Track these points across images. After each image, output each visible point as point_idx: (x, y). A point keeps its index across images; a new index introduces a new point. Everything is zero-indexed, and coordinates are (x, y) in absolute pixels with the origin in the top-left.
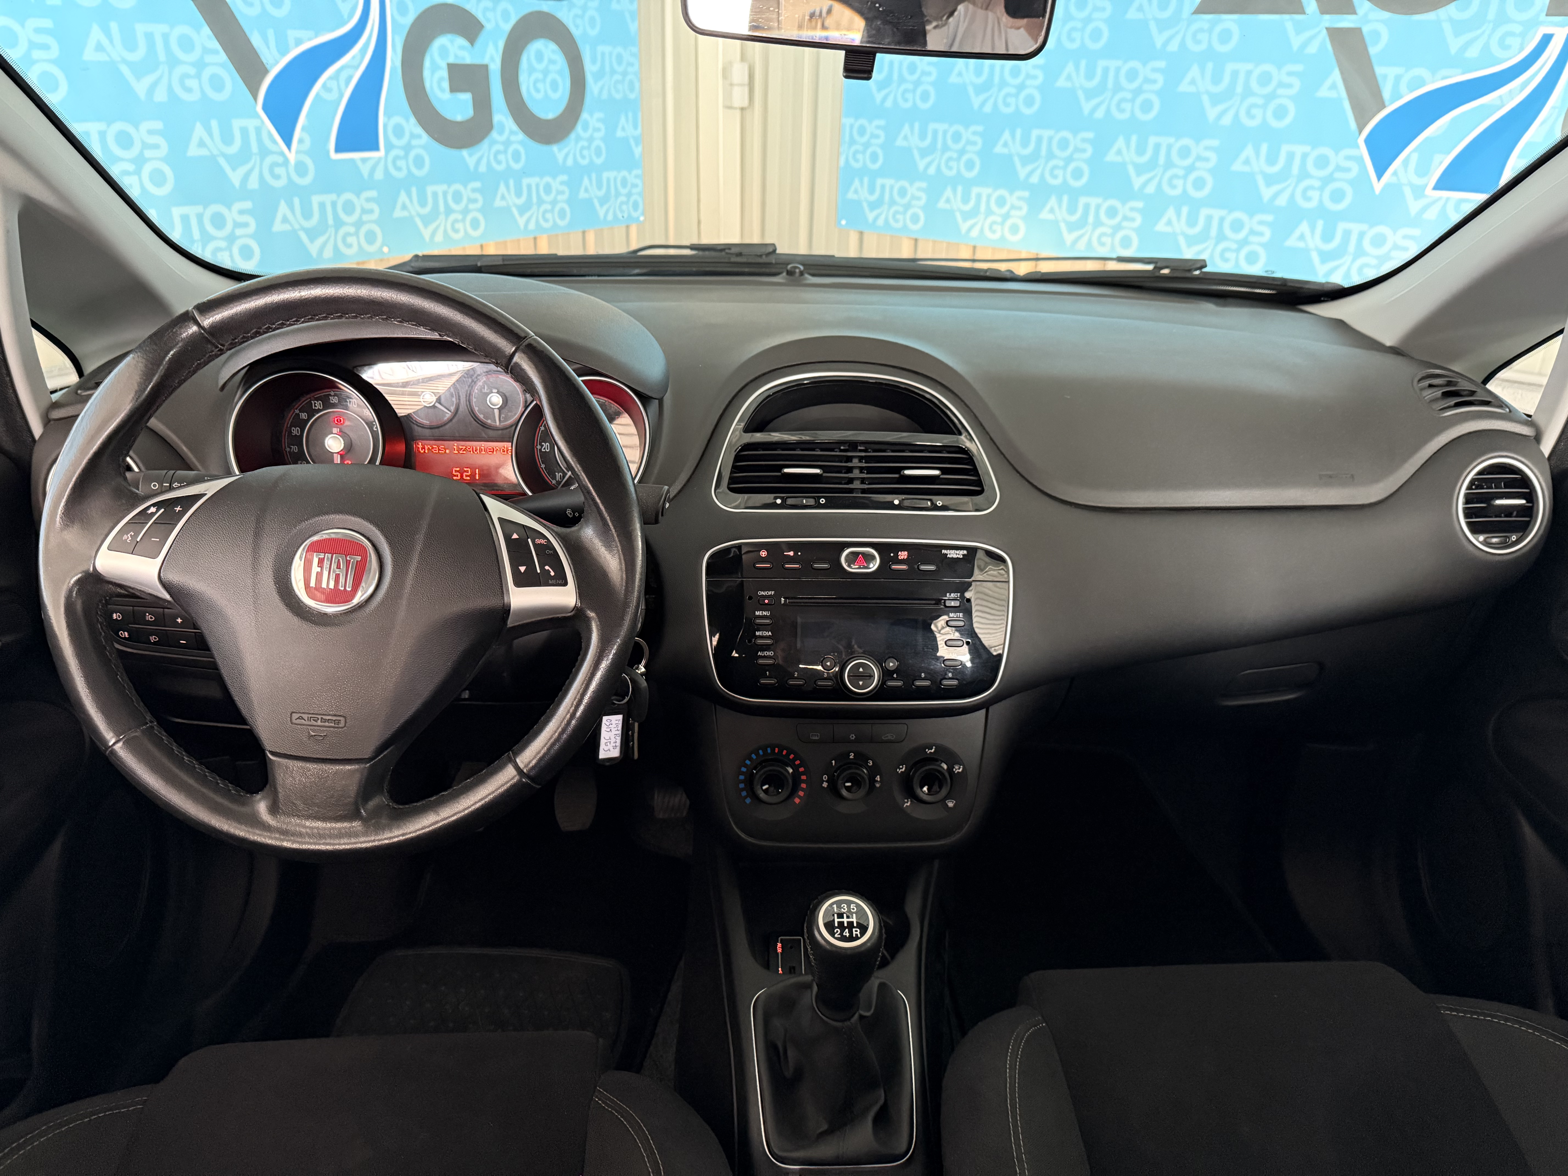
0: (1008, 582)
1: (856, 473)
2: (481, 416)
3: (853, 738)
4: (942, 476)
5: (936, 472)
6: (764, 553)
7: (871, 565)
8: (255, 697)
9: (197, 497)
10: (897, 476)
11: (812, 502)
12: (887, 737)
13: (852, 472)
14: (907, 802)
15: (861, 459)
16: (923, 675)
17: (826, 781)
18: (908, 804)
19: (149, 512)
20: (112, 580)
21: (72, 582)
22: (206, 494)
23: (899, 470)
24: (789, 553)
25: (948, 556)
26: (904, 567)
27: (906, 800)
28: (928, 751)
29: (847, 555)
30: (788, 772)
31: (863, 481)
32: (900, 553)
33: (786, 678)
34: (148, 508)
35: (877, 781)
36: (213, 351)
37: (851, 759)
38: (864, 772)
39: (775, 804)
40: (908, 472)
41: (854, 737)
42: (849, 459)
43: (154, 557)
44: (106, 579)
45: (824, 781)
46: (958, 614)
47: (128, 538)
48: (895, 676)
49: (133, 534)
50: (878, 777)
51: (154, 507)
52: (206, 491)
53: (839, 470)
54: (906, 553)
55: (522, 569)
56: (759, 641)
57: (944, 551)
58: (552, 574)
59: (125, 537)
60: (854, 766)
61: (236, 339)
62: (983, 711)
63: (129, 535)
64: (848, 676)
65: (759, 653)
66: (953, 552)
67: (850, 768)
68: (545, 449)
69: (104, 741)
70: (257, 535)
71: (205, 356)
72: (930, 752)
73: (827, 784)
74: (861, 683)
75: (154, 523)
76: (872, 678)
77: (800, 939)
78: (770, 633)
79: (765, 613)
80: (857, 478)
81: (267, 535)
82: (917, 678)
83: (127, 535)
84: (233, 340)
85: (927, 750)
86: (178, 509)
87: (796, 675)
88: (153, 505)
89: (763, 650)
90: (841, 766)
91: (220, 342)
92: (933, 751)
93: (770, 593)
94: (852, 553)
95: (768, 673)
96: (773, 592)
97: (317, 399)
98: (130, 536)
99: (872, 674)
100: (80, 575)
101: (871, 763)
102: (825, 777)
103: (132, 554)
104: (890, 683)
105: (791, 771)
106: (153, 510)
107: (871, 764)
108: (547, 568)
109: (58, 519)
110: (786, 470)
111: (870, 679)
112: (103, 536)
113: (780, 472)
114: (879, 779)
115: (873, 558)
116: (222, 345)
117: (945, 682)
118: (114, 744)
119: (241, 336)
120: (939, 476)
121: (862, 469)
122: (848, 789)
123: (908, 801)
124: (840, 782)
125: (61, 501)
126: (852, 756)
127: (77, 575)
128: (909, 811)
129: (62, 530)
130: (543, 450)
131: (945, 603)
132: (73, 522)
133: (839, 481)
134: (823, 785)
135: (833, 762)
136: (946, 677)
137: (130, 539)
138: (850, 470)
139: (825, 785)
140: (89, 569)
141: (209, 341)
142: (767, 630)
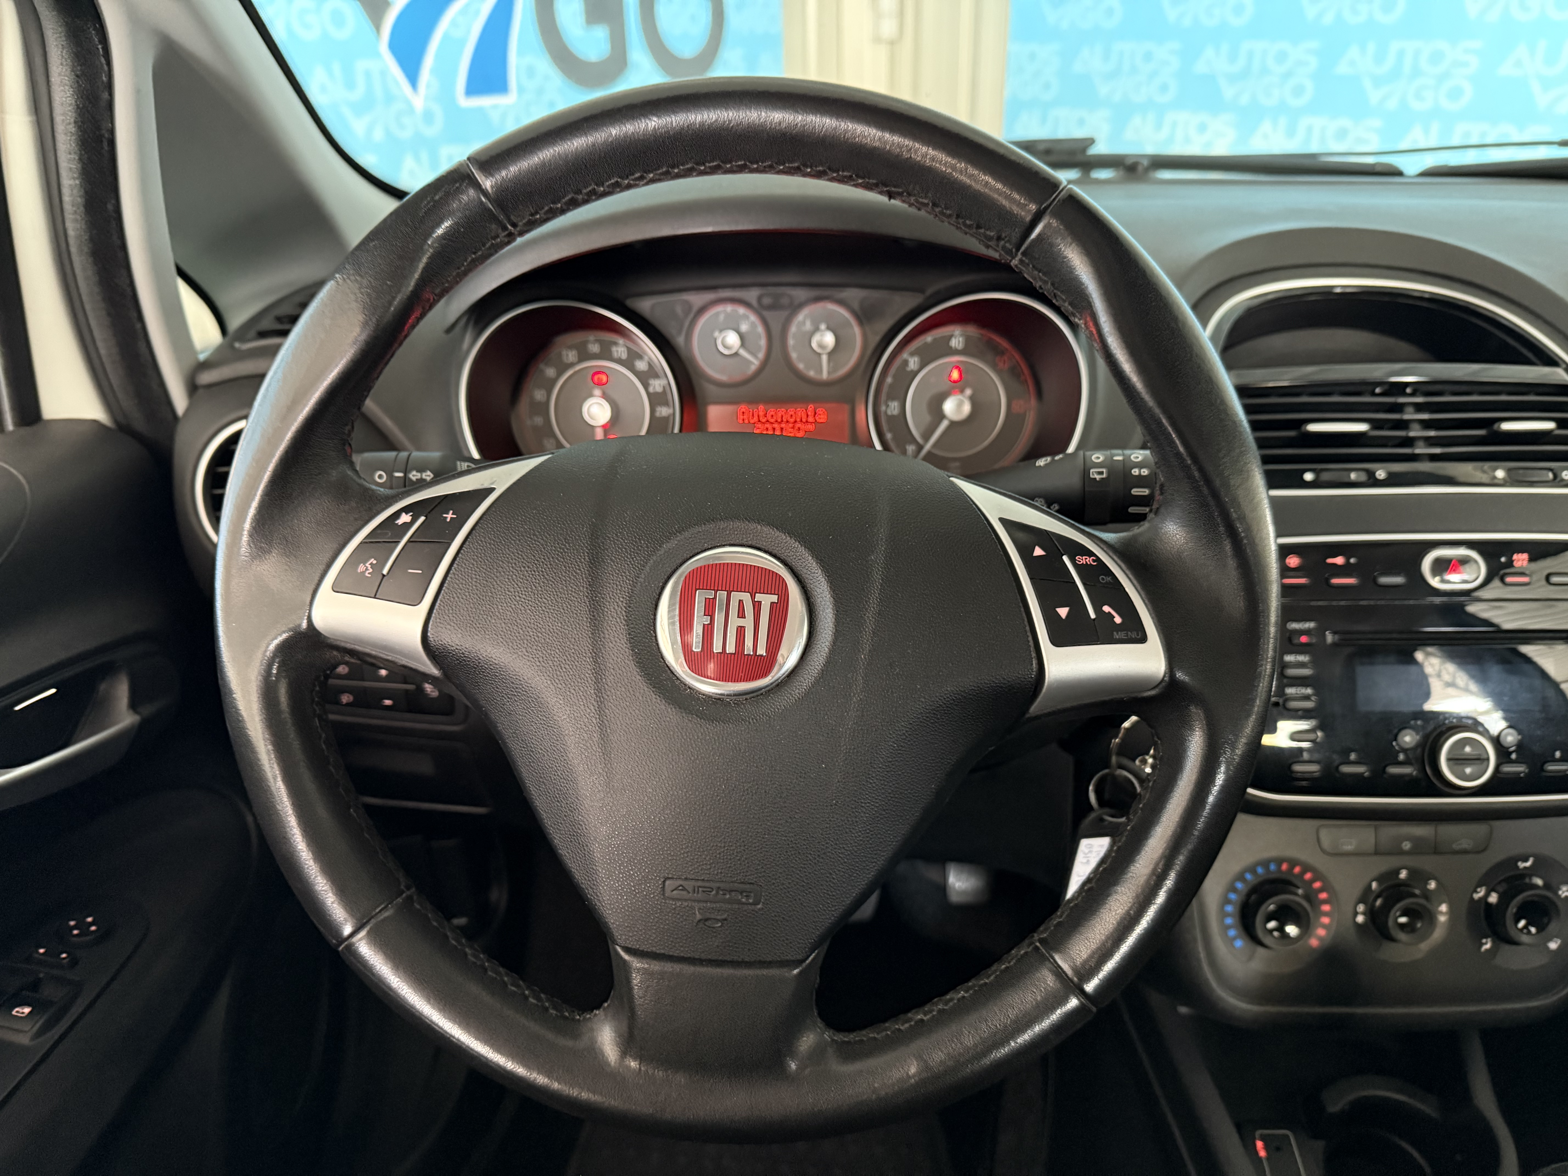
1: (1416, 430)
2: (801, 366)
3: (1408, 848)
4: (1557, 432)
5: (1550, 425)
6: (1291, 561)
7: (1472, 578)
8: (597, 852)
9: (483, 493)
10: (1488, 432)
12: (1461, 844)
13: (1411, 429)
14: (1486, 944)
15: (1415, 407)
16: (1558, 754)
17: (1363, 914)
18: (1488, 946)
19: (400, 521)
20: (338, 643)
21: (272, 647)
22: (493, 490)
23: (1489, 423)
24: (1335, 561)
26: (1526, 579)
27: (1486, 941)
28: (1522, 865)
29: (1433, 562)
31: (1428, 442)
32: (1515, 556)
33: (1337, 764)
34: (397, 515)
35: (1441, 913)
36: (498, 236)
37: (1402, 879)
40: (1507, 426)
41: (1409, 845)
42: (1397, 408)
43: (416, 602)
44: (329, 641)
45: (1359, 913)
47: (367, 569)
48: (1514, 756)
49: (375, 562)
50: (1444, 905)
51: (407, 513)
52: (492, 484)
53: (1392, 425)
54: (1526, 555)
55: (1063, 612)
56: (1293, 704)
58: (1118, 620)
59: (361, 568)
61: (537, 213)
63: (367, 565)
64: (1446, 760)
68: (891, 411)
69: (335, 930)
70: (595, 562)
71: (484, 245)
72: (1525, 868)
73: (1364, 917)
74: (1468, 771)
75: (409, 541)
76: (1485, 763)
78: (1309, 690)
79: (1300, 658)
80: (1420, 439)
81: (611, 560)
82: (1549, 759)
83: (364, 563)
84: (532, 215)
85: (1520, 863)
86: (449, 516)
87: (1352, 758)
88: (406, 509)
90: (1385, 890)
91: (512, 217)
92: (1528, 864)
94: (1440, 560)
96: (1312, 624)
97: (571, 348)
98: (369, 566)
99: (1485, 757)
100: (285, 636)
101: (1432, 885)
102: (1361, 908)
103: (375, 597)
104: (1507, 769)
106: (405, 518)
108: (1106, 609)
109: (245, 538)
110: (1310, 427)
111: (1481, 764)
112: (322, 567)
113: (1298, 430)
114: (1444, 910)
115: (1474, 563)
116: (514, 225)
118: (352, 935)
119: (546, 208)
120: (1554, 431)
121: (1427, 425)
122: (1402, 926)
123: (1488, 942)
124: (1391, 916)
125: (249, 507)
126: (1403, 874)
127: (280, 635)
129: (253, 557)
130: (889, 413)
132: (270, 543)
134: (1357, 920)
135: (1374, 884)
137: (371, 570)
138: (1407, 425)
139: (1360, 919)
140: (300, 626)
141: (493, 218)
142: (1306, 686)
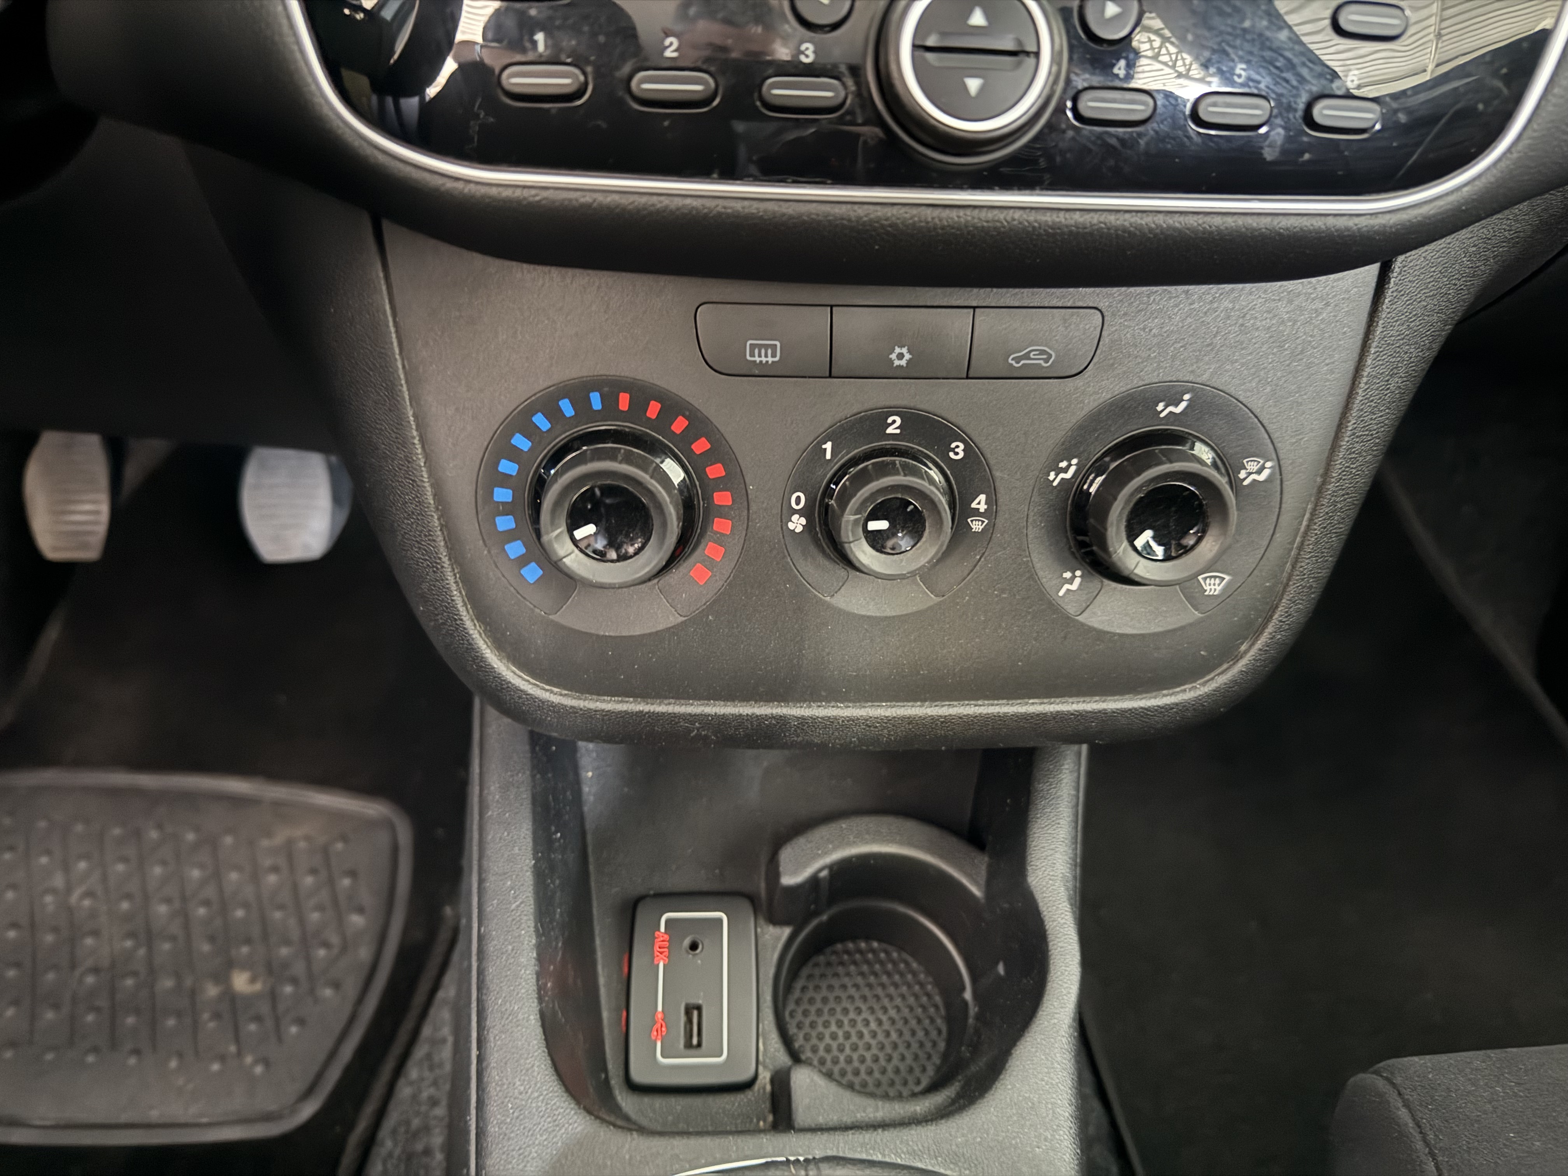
3: (903, 363)
12: (1027, 357)
14: (1071, 581)
17: (801, 513)
18: (1074, 586)
27: (1068, 575)
28: (1162, 411)
30: (665, 480)
33: (627, 69)
35: (976, 512)
37: (892, 436)
38: (931, 481)
39: (622, 586)
41: (907, 356)
45: (796, 512)
48: (1121, 69)
50: (982, 497)
60: (897, 460)
62: (1373, 269)
64: (918, 47)
67: (883, 470)
72: (1169, 414)
73: (803, 521)
74: (973, 85)
76: (1030, 63)
77: (720, 921)
85: (1160, 407)
87: (669, 53)
90: (854, 461)
92: (1177, 408)
95: (540, 37)
99: (1029, 45)
101: (958, 452)
102: (798, 500)
105: (675, 472)
107: (961, 455)
111: (1019, 65)
114: (983, 508)
122: (876, 541)
123: (1074, 577)
124: (849, 517)
126: (894, 426)
128: (1071, 609)
134: (791, 526)
135: (828, 446)
139: (797, 524)
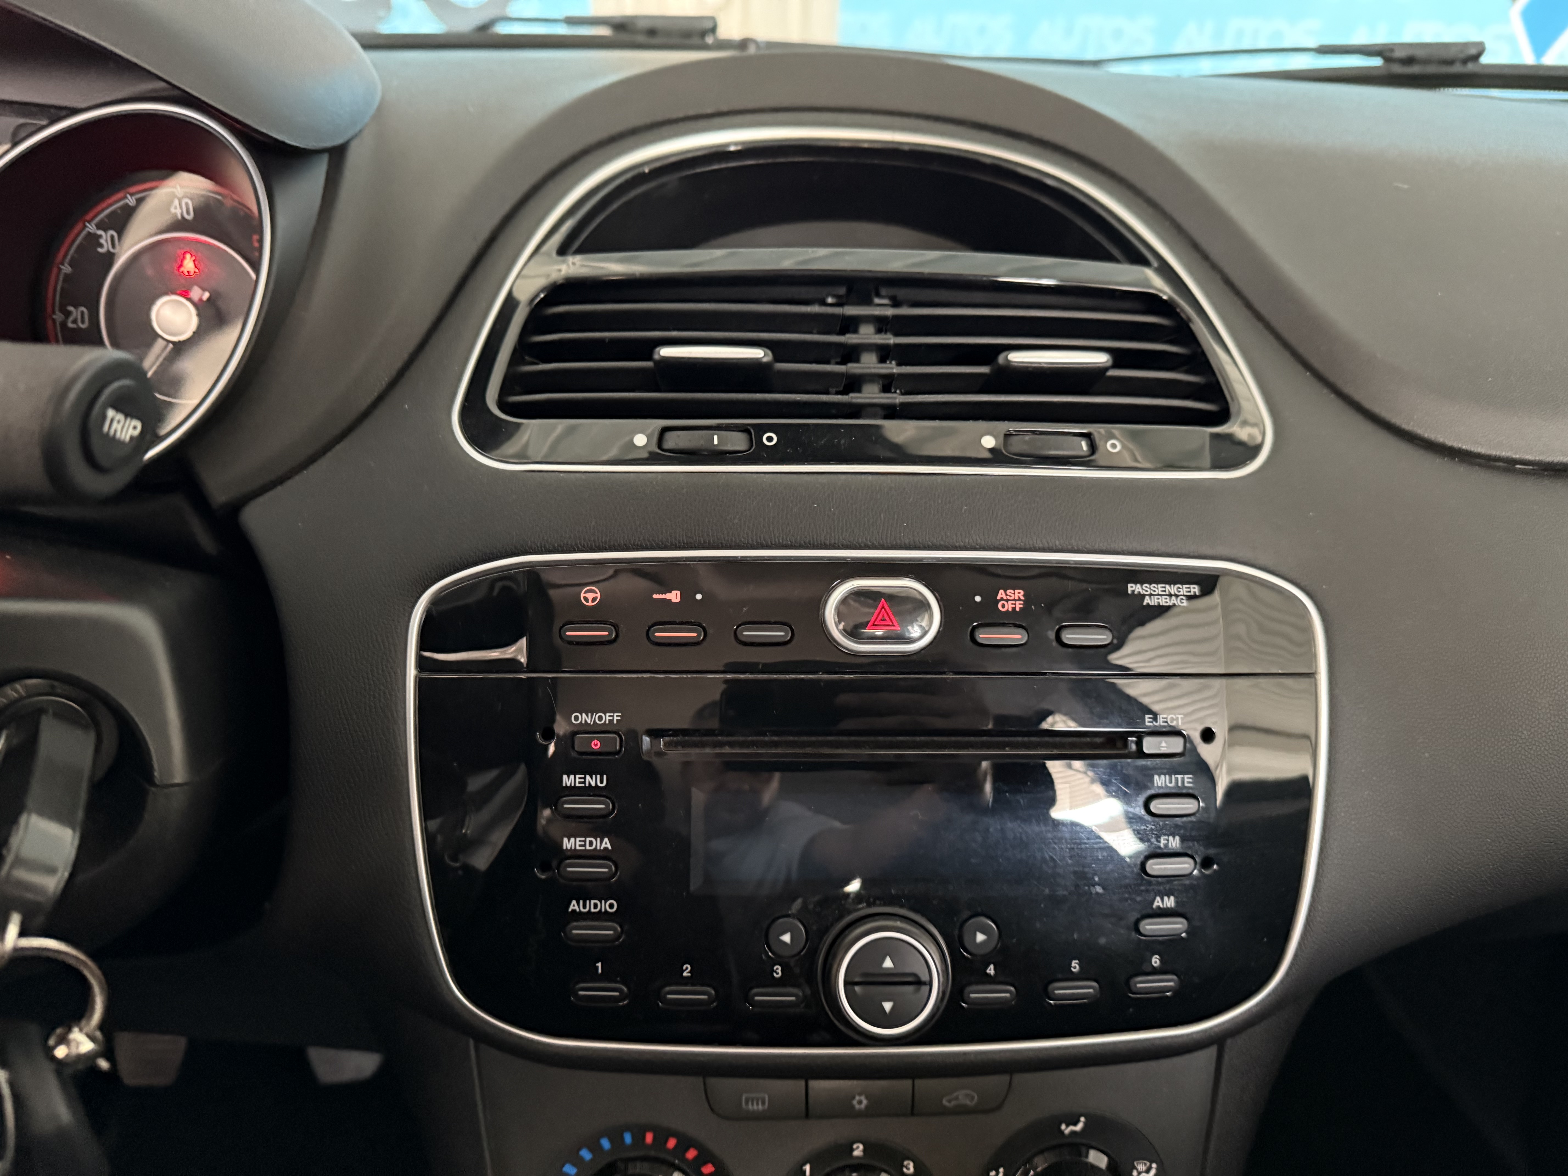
0: (1311, 675)
1: (869, 363)
3: (862, 1106)
4: (1112, 373)
5: (1100, 359)
6: (590, 596)
7: (914, 631)
10: (984, 370)
11: (738, 442)
13: (857, 361)
15: (882, 324)
16: (1075, 966)
23: (989, 354)
24: (668, 596)
25: (1147, 600)
26: (1017, 637)
28: (1067, 1130)
29: (844, 601)
31: (888, 383)
32: (1001, 594)
33: (657, 984)
37: (857, 1158)
40: (1017, 358)
41: (865, 1102)
42: (850, 325)
46: (1180, 777)
48: (991, 970)
53: (821, 353)
54: (1019, 594)
56: (574, 869)
57: (1134, 588)
64: (846, 983)
65: (574, 906)
66: (1158, 588)
68: (75, 321)
72: (1073, 1133)
76: (925, 989)
78: (606, 844)
79: (592, 781)
80: (872, 378)
82: (1059, 975)
85: (1063, 1127)
87: (686, 974)
89: (584, 896)
92: (1079, 1127)
93: (607, 718)
94: (859, 595)
95: (599, 965)
96: (616, 717)
99: (925, 977)
101: (910, 1168)
104: (977, 994)
107: (912, 1170)
110: (667, 352)
113: (649, 358)
115: (923, 606)
117: (1142, 984)
120: (1106, 369)
121: (884, 353)
126: (858, 1150)
130: (70, 325)
131: (1139, 744)
133: (823, 383)
135: (807, 1167)
136: (1145, 968)
138: (851, 354)
142: (599, 833)
